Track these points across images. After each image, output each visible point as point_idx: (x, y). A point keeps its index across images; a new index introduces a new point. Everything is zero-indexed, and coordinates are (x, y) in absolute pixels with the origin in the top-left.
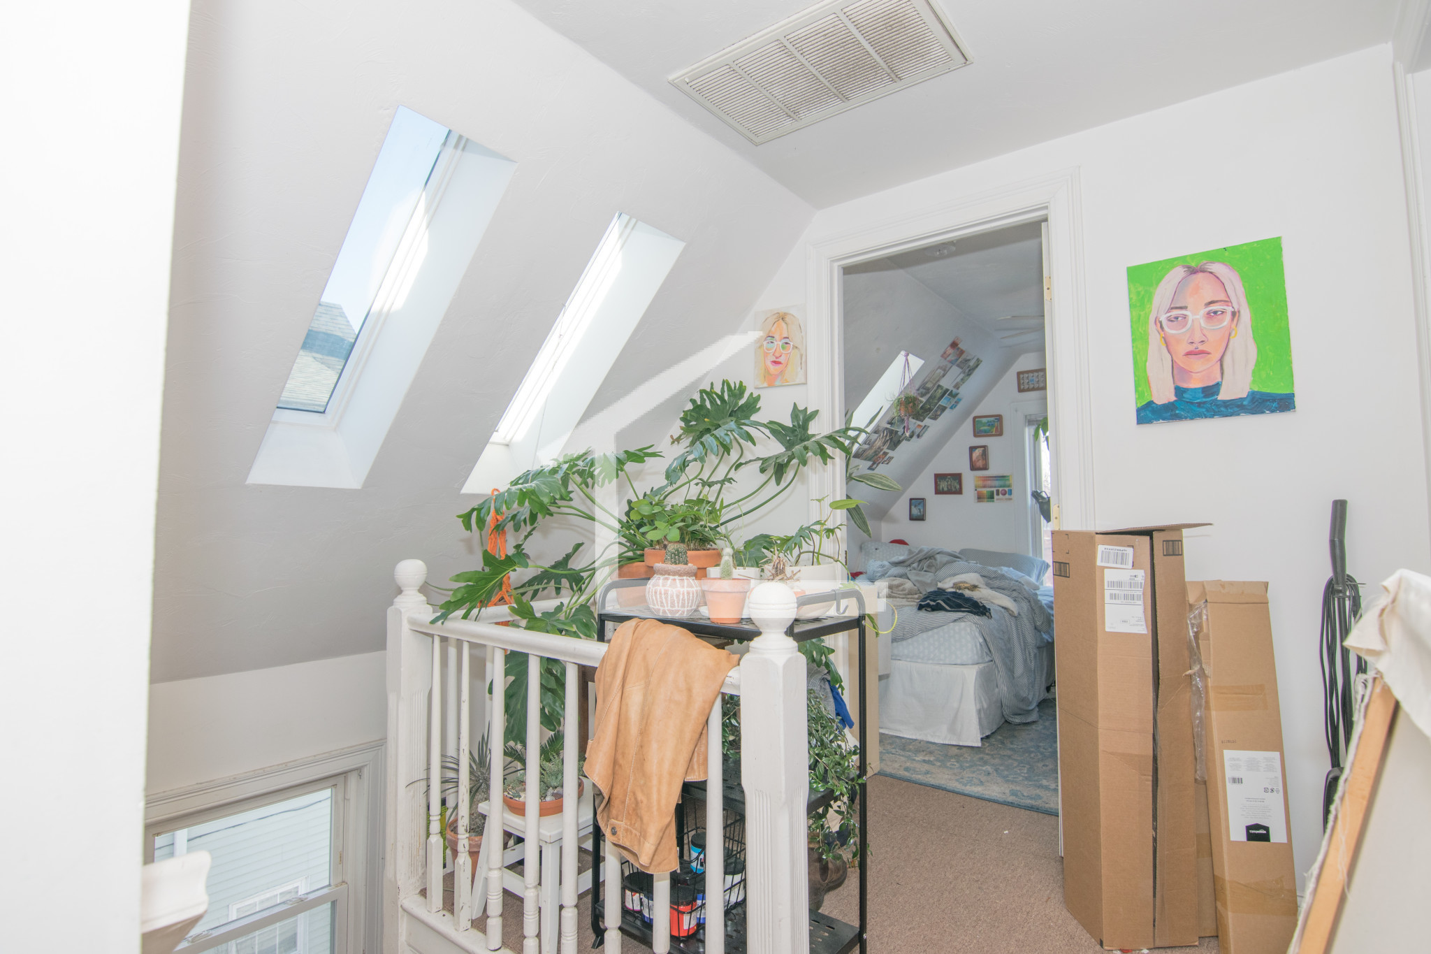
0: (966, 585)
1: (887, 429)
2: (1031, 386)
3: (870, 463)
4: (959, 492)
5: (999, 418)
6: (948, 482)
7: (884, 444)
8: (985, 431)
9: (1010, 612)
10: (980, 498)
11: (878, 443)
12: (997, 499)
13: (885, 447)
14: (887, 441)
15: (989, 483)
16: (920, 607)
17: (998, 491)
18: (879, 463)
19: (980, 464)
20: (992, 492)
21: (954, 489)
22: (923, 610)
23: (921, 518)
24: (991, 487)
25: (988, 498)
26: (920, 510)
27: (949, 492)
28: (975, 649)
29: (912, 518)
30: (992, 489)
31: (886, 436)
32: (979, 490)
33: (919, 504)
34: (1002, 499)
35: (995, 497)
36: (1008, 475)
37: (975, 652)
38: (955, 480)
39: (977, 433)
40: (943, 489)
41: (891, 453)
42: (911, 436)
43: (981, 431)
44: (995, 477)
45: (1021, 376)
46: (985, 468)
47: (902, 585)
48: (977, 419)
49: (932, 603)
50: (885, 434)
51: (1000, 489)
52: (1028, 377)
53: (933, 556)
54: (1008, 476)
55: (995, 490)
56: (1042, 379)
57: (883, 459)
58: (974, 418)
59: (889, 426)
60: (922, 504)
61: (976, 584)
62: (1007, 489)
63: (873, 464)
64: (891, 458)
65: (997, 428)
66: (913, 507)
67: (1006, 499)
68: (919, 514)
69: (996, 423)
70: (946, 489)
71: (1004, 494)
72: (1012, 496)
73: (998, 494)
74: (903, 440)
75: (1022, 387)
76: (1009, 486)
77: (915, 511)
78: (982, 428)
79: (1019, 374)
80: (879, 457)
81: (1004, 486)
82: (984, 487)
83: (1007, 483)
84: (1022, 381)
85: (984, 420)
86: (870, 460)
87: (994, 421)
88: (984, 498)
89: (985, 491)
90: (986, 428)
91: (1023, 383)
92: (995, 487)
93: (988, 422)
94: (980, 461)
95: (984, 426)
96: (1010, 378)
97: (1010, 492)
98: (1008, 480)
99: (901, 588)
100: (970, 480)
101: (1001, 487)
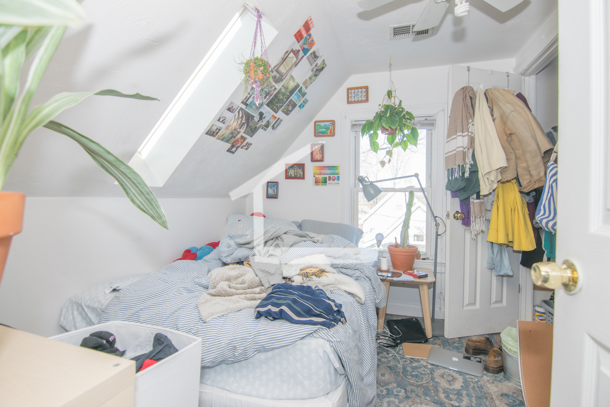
0: (314, 270)
1: (241, 109)
2: (356, 99)
3: (229, 145)
4: (303, 178)
5: (333, 122)
6: (294, 170)
7: (241, 126)
8: (322, 133)
9: (357, 298)
10: (317, 182)
11: (234, 125)
12: (329, 183)
13: (242, 131)
14: (244, 124)
15: (324, 171)
16: (259, 315)
17: (330, 177)
18: (238, 147)
19: (318, 157)
20: (326, 178)
21: (299, 176)
22: (263, 318)
23: (275, 197)
24: (325, 174)
25: (322, 183)
26: (274, 190)
27: (295, 178)
28: (328, 376)
29: (268, 197)
30: (325, 176)
31: (242, 117)
32: (316, 176)
33: (274, 186)
34: (332, 183)
35: (328, 181)
36: (337, 165)
37: (328, 380)
38: (299, 168)
39: (317, 134)
40: (291, 175)
41: (249, 140)
42: (267, 126)
43: (320, 132)
44: (328, 167)
45: (350, 91)
46: (322, 160)
47: (242, 275)
48: (317, 123)
49: (275, 309)
50: (241, 116)
51: (331, 176)
52: (355, 92)
53: (279, 236)
54: (337, 167)
55: (327, 176)
56: (365, 94)
57: (242, 143)
58: (315, 122)
59: (244, 107)
60: (276, 186)
61: (324, 269)
62: (336, 176)
63: (233, 146)
64: (249, 145)
65: (331, 130)
66: (269, 188)
67: (335, 183)
68: (273, 193)
69: (331, 127)
70: (293, 175)
71: (334, 180)
72: (339, 182)
73: (330, 180)
74: (259, 128)
75: (350, 100)
76: (337, 174)
77: (271, 191)
78: (320, 130)
79: (348, 89)
80: (238, 141)
81: (334, 174)
82: (320, 174)
83: (336, 171)
84: (350, 95)
85: (322, 124)
86: (227, 141)
87: (329, 125)
88: (319, 182)
89: (321, 177)
90: (323, 130)
91: (351, 97)
92: (328, 174)
93: (325, 125)
94: (318, 155)
95: (322, 129)
96: (342, 93)
97: (338, 178)
98: (337, 169)
99: (240, 280)
100: (310, 169)
101: (331, 174)
